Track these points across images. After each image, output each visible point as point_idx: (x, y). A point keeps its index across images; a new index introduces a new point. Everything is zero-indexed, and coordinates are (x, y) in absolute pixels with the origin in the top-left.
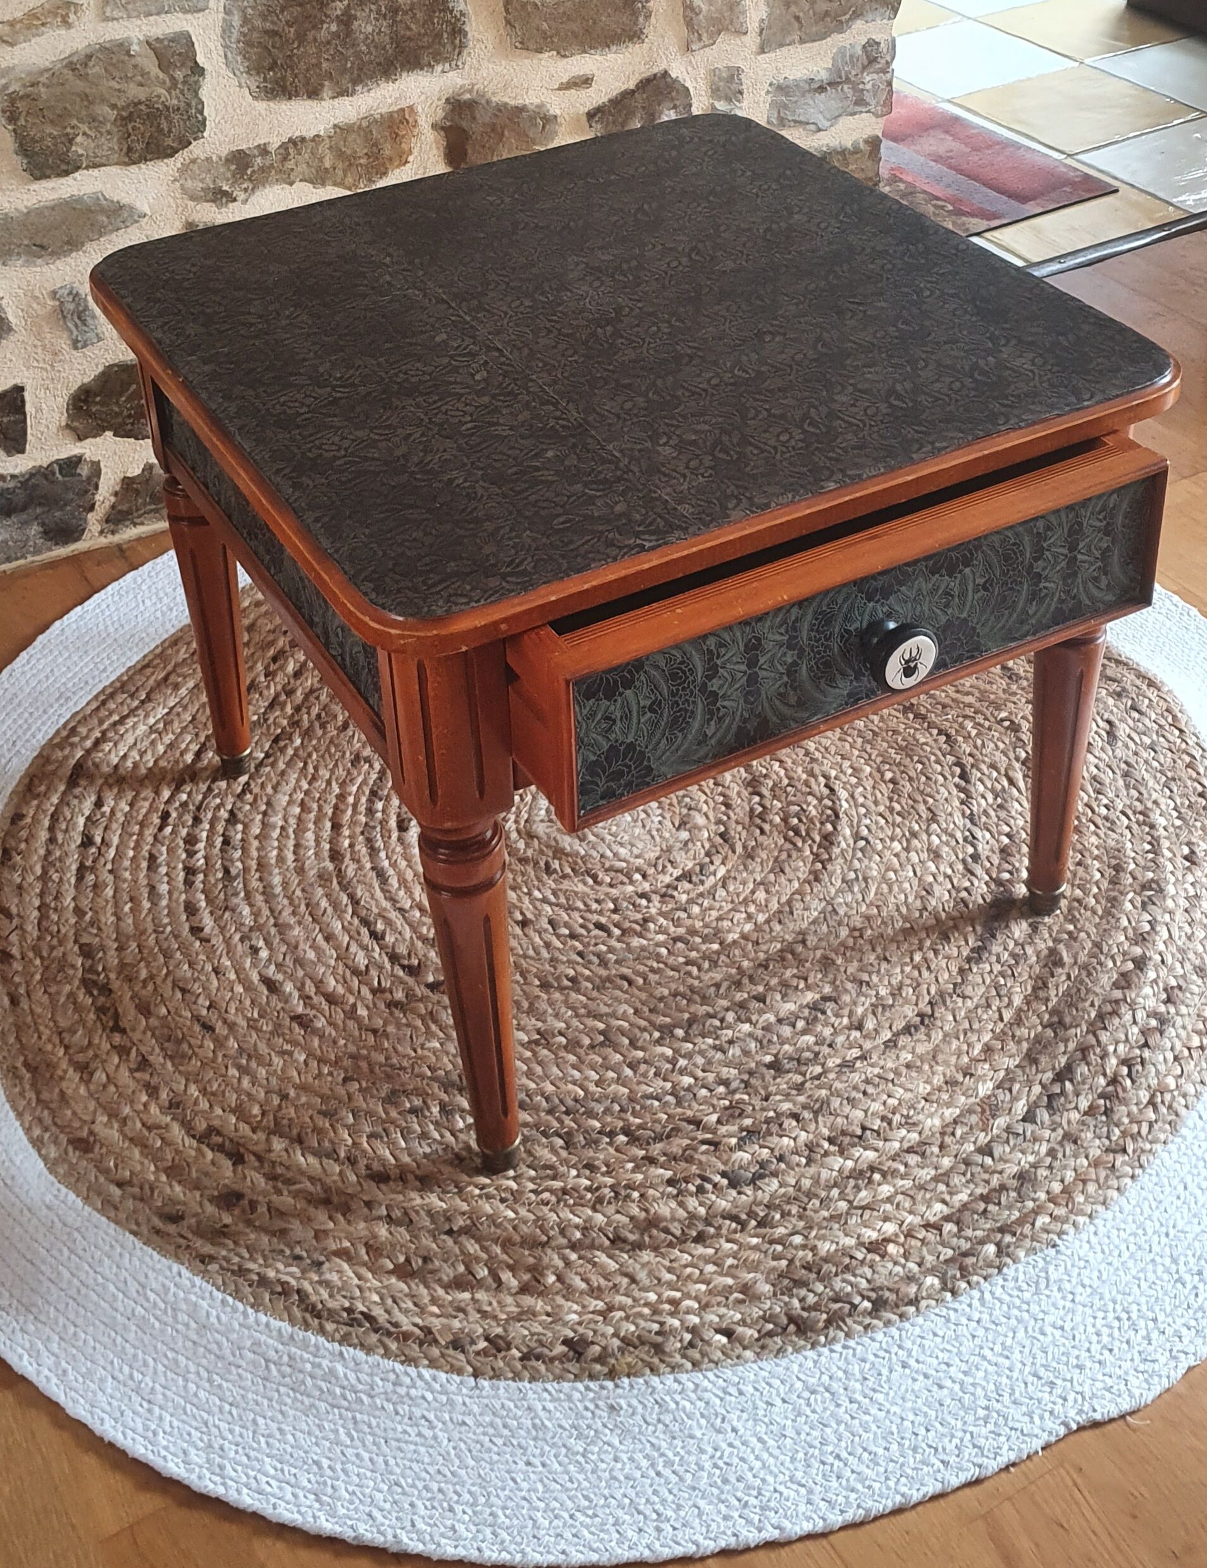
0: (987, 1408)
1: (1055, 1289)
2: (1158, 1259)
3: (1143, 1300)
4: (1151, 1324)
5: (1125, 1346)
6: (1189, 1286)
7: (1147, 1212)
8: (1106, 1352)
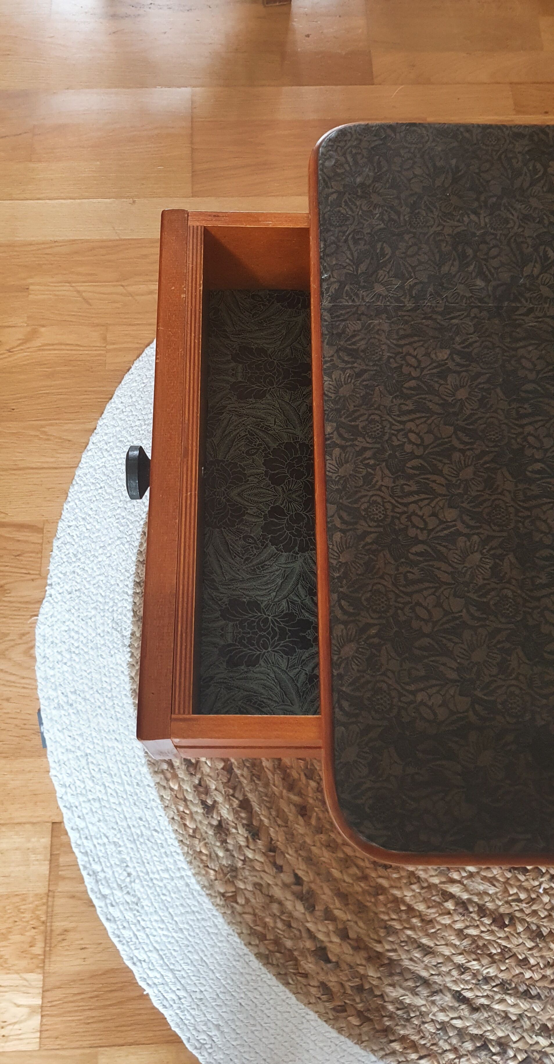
0: (79, 559)
1: (109, 630)
2: (91, 692)
3: (78, 667)
4: (65, 661)
5: (63, 640)
6: (69, 694)
7: (118, 709)
8: (67, 629)
